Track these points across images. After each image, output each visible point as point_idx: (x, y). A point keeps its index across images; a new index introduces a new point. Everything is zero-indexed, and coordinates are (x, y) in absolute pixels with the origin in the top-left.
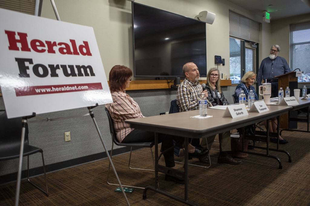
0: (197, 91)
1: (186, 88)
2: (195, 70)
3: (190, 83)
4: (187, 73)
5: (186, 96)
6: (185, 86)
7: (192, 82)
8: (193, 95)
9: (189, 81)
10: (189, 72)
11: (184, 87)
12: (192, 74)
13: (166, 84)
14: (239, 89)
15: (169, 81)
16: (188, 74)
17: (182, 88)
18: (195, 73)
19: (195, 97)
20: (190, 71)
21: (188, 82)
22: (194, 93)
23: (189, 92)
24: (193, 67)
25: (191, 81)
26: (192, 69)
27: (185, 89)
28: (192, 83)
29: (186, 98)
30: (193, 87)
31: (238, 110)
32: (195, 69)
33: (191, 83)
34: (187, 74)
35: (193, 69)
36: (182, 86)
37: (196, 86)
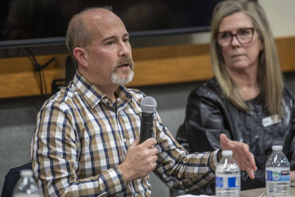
0: (113, 132)
1: (66, 113)
2: (113, 40)
3: (89, 95)
4: (82, 50)
6: (64, 107)
7: (99, 92)
9: (89, 88)
10: (87, 48)
11: (59, 109)
12: (102, 57)
13: (25, 75)
15: (41, 59)
16: (86, 56)
17: (51, 115)
18: (112, 51)
20: (94, 42)
22: (98, 139)
23: (78, 131)
24: (109, 27)
25: (93, 87)
26: (101, 36)
27: (60, 119)
28: (99, 97)
30: (101, 115)
32: (113, 37)
33: (95, 93)
34: (82, 54)
35: (108, 34)
36: (53, 108)
37: (115, 109)
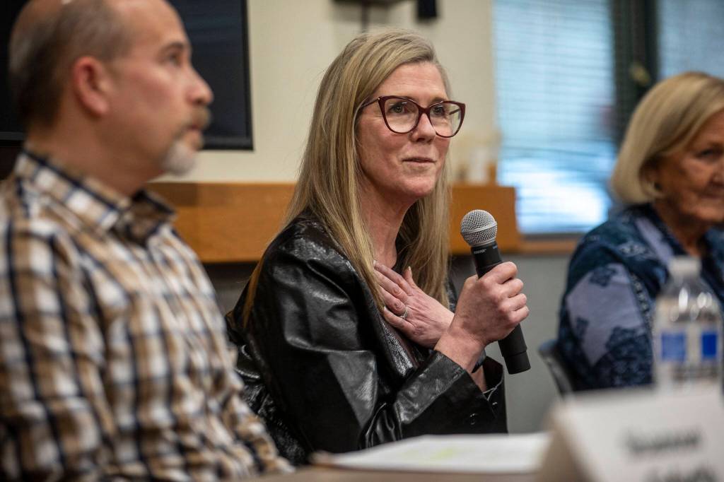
5: (56, 342)
8: (134, 328)
14: (604, 282)
19: (154, 345)
21: (62, 188)
29: (49, 355)
31: (663, 445)
